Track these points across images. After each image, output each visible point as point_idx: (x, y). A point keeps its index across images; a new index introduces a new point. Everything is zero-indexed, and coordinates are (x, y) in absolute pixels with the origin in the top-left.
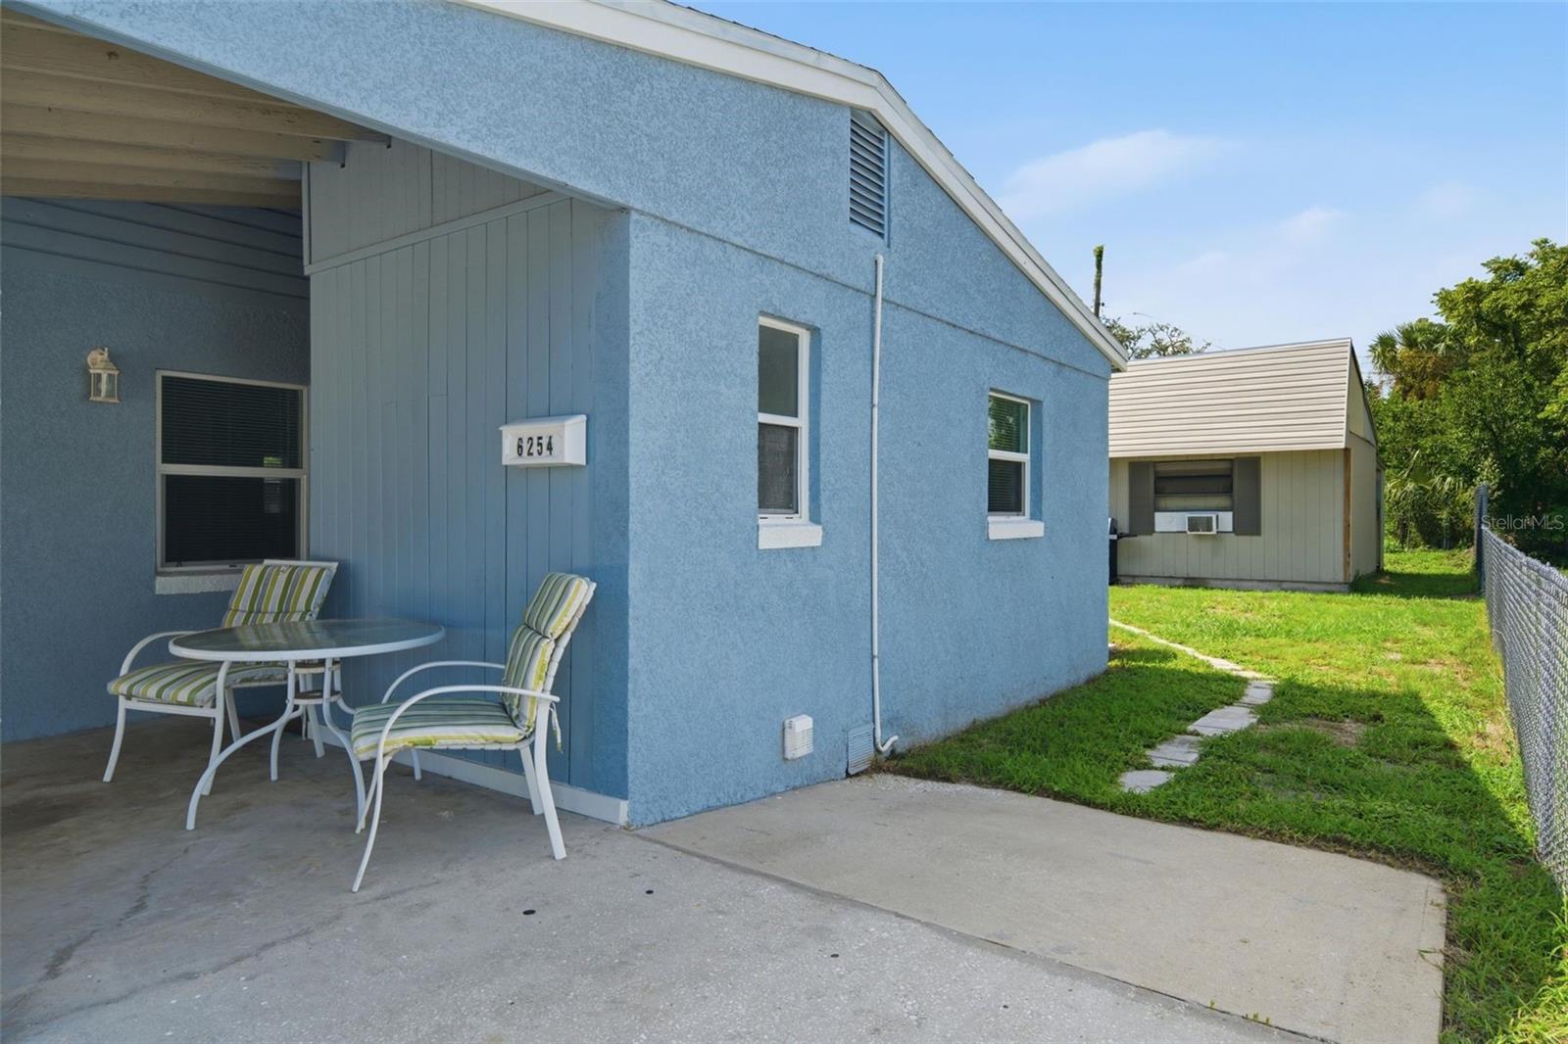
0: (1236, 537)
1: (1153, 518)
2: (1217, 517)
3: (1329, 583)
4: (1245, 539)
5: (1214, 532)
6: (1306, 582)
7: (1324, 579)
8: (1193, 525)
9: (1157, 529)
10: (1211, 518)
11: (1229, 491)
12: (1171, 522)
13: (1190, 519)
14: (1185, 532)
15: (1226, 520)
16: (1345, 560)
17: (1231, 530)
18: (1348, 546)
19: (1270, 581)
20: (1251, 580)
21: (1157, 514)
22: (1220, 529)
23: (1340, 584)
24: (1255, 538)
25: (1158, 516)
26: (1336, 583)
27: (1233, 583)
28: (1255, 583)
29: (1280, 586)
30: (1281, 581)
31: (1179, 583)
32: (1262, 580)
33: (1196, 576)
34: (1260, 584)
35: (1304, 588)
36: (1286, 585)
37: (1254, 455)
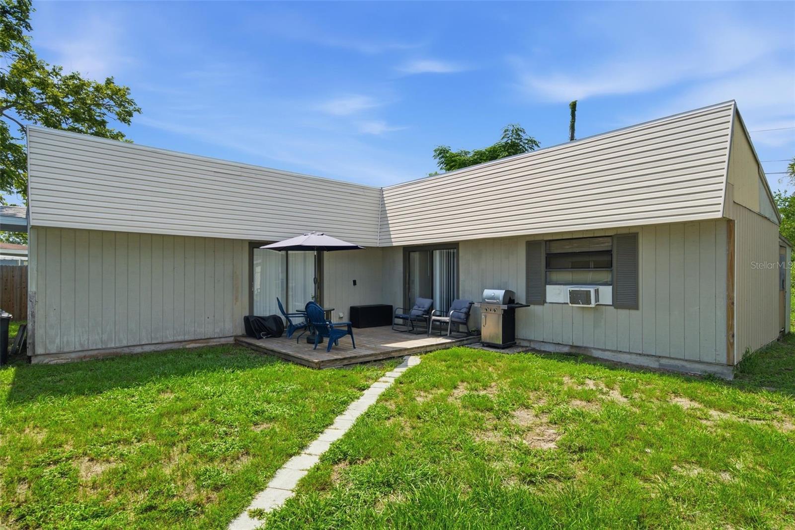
0: (615, 310)
1: (545, 290)
2: (597, 292)
3: (710, 364)
4: (623, 313)
5: (593, 305)
6: (686, 360)
7: (706, 359)
8: (575, 297)
9: (548, 300)
10: (590, 291)
11: (609, 266)
12: (559, 294)
13: (571, 293)
14: (567, 303)
15: (606, 294)
16: (728, 340)
17: (611, 304)
18: (732, 325)
19: (648, 355)
20: (630, 353)
21: (548, 287)
22: (601, 302)
23: (722, 365)
24: (633, 312)
25: (549, 288)
26: (717, 364)
27: (613, 354)
28: (634, 357)
29: (658, 361)
30: (660, 357)
31: (566, 350)
32: (640, 354)
33: (579, 344)
34: (638, 357)
35: (683, 366)
36: (663, 361)
37: (632, 231)
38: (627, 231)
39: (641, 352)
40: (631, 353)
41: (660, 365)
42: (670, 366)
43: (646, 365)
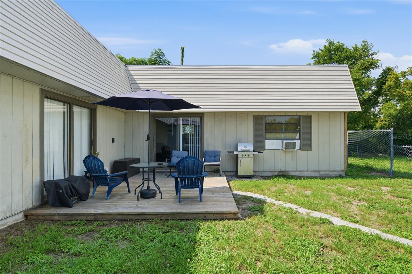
0: (301, 151)
1: (264, 143)
3: (338, 171)
4: (305, 153)
5: (296, 149)
8: (288, 146)
9: (267, 148)
11: (298, 130)
12: (273, 145)
15: (297, 144)
16: (344, 161)
17: (300, 148)
18: (346, 154)
23: (342, 171)
24: (309, 152)
25: (267, 142)
27: (300, 172)
28: (309, 172)
29: (319, 173)
30: (320, 171)
31: (276, 173)
32: (312, 171)
33: (284, 170)
34: (311, 172)
35: (328, 174)
36: (321, 173)
37: (309, 114)
38: (306, 114)
39: (312, 170)
40: (308, 171)
41: (320, 175)
42: (324, 174)
43: (314, 175)
